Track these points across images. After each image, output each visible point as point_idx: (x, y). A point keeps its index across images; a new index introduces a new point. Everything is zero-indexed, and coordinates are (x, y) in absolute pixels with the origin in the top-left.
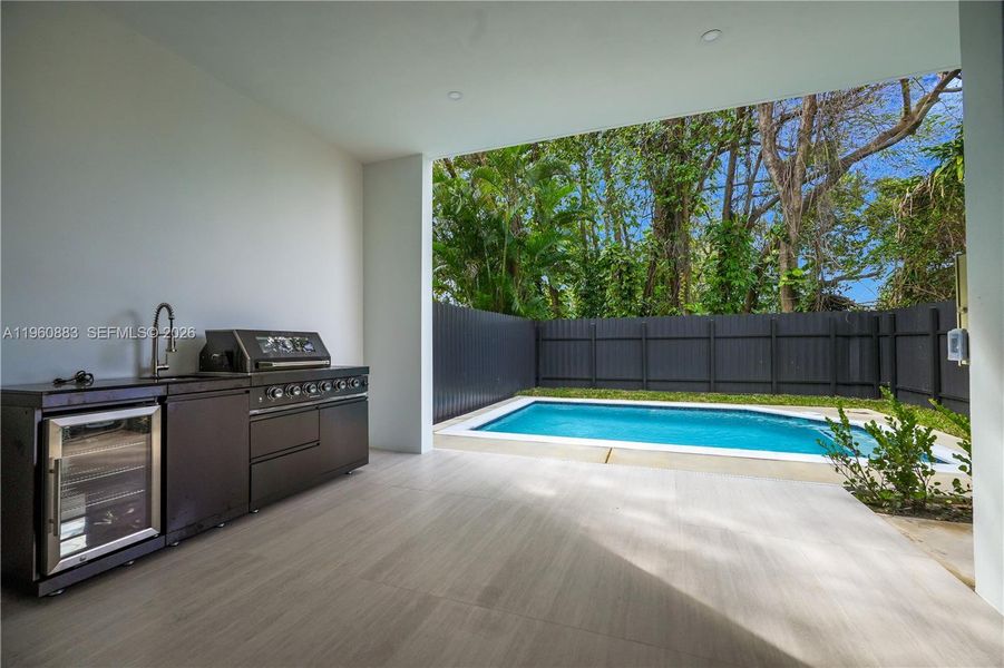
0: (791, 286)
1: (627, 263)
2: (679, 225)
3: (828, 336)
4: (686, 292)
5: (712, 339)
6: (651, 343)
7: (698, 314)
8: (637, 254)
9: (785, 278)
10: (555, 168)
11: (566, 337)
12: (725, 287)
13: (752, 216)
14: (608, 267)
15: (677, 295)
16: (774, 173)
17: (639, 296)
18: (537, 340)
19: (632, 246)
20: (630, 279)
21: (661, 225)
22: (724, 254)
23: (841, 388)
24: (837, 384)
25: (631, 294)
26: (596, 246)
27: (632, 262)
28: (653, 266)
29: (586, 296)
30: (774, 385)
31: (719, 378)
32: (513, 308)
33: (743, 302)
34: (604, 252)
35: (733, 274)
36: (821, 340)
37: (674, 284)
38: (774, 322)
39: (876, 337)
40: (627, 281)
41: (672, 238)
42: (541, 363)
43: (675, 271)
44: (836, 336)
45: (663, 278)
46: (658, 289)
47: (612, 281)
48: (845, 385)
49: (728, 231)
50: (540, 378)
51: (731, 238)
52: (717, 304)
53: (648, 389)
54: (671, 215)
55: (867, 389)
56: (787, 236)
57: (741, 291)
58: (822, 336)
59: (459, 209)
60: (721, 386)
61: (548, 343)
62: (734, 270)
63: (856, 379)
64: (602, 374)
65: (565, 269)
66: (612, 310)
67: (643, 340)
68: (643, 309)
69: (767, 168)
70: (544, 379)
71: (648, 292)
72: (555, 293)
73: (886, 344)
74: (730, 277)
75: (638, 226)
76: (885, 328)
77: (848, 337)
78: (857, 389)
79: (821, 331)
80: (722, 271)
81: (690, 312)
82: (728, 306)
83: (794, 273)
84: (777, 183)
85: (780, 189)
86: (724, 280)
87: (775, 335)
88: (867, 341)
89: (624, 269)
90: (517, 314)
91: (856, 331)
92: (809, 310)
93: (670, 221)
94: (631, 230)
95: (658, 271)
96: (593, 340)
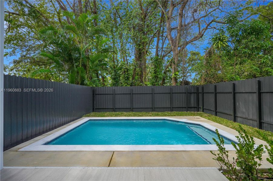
0: (175, 77)
1: (126, 68)
2: (143, 56)
3: (186, 93)
4: (145, 78)
5: (153, 94)
6: (134, 95)
7: (149, 85)
8: (130, 66)
9: (174, 75)
10: (101, 31)
11: (104, 93)
12: (156, 77)
13: (163, 56)
14: (121, 69)
15: (142, 79)
16: (170, 42)
17: (131, 79)
18: (93, 94)
19: (128, 63)
20: (128, 74)
21: (137, 56)
22: (156, 67)
23: (189, 109)
24: (188, 108)
25: (128, 78)
26: (118, 63)
27: (128, 68)
28: (135, 69)
29: (114, 79)
30: (171, 108)
31: (156, 107)
32: (84, 83)
33: (161, 82)
34: (119, 65)
35: (158, 73)
36: (184, 94)
37: (141, 76)
38: (171, 88)
39: (198, 93)
40: (127, 74)
41: (141, 61)
42: (95, 103)
43: (141, 72)
44: (188, 93)
45: (138, 74)
46: (136, 77)
47: (122, 74)
48: (190, 108)
49: (157, 60)
50: (95, 109)
51: (158, 62)
52: (154, 82)
53: (133, 111)
54: (140, 53)
55: (196, 109)
56: (174, 62)
57: (160, 78)
58: (184, 93)
59: (60, 42)
60: (156, 109)
61: (97, 95)
62: (159, 72)
63: (193, 106)
64: (117, 106)
65: (106, 69)
66: (122, 83)
67: (131, 94)
68: (132, 84)
69: (169, 40)
70: (96, 109)
71: (133, 78)
72: (103, 78)
73: (200, 95)
74: (158, 74)
75: (130, 57)
76: (200, 91)
77: (191, 93)
78: (193, 109)
79: (184, 92)
80: (155, 73)
81: (146, 85)
82: (157, 83)
83: (176, 73)
84: (171, 45)
85: (172, 47)
86: (156, 75)
87: (171, 92)
88: (195, 94)
89: (126, 70)
90: (86, 85)
91: (193, 91)
92: (180, 85)
93: (140, 55)
94: (128, 58)
95: (136, 71)
96: (114, 94)
